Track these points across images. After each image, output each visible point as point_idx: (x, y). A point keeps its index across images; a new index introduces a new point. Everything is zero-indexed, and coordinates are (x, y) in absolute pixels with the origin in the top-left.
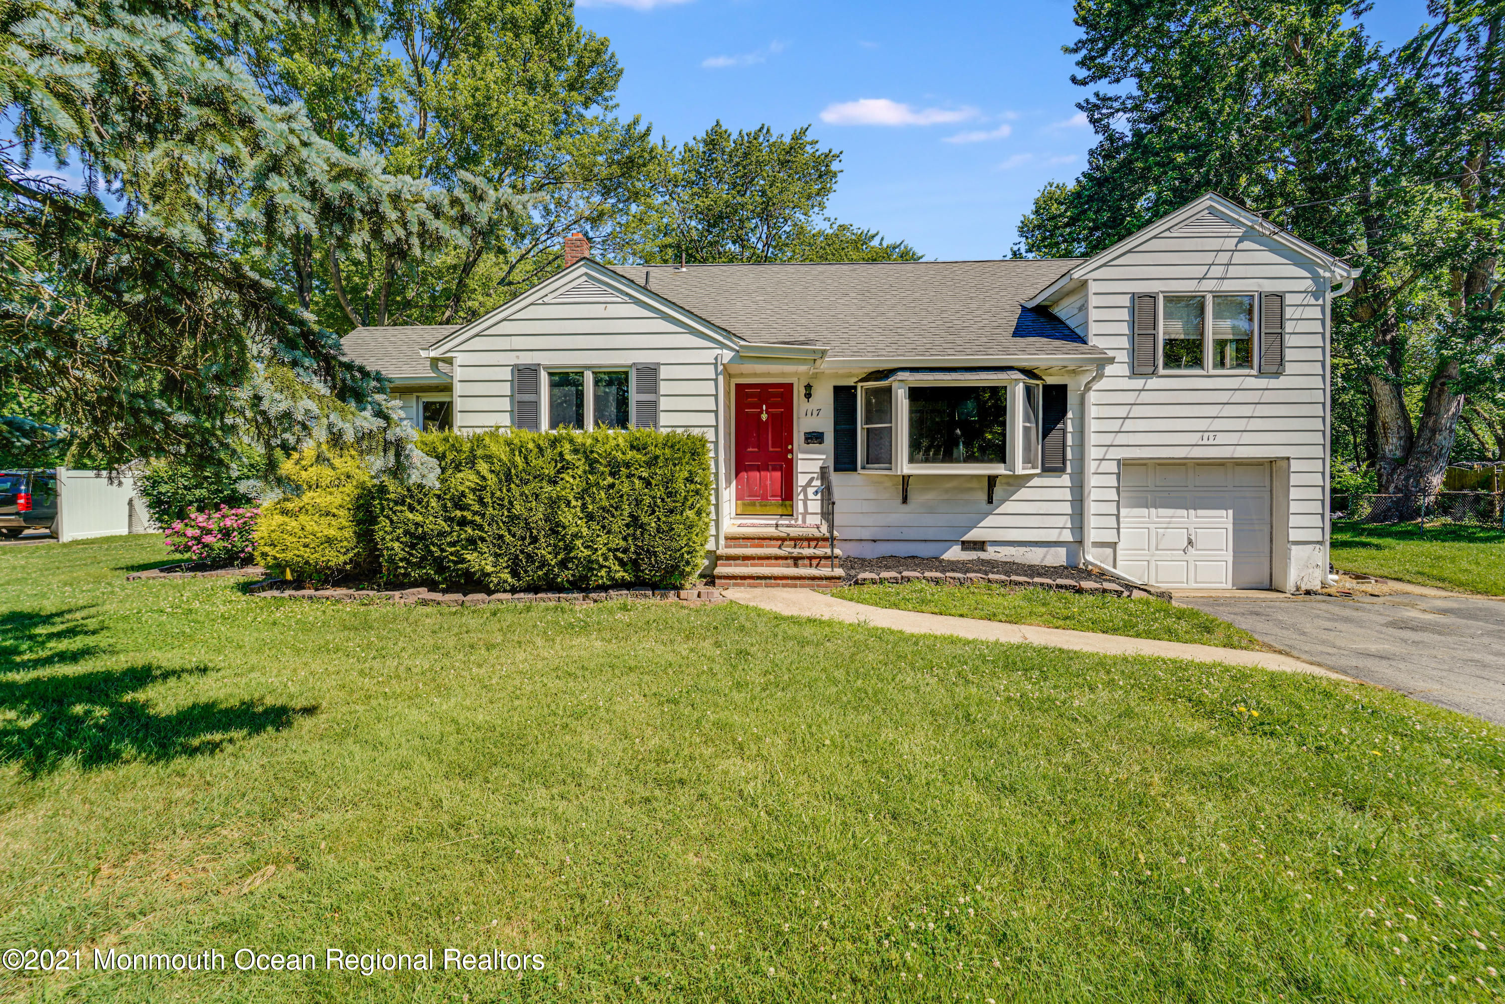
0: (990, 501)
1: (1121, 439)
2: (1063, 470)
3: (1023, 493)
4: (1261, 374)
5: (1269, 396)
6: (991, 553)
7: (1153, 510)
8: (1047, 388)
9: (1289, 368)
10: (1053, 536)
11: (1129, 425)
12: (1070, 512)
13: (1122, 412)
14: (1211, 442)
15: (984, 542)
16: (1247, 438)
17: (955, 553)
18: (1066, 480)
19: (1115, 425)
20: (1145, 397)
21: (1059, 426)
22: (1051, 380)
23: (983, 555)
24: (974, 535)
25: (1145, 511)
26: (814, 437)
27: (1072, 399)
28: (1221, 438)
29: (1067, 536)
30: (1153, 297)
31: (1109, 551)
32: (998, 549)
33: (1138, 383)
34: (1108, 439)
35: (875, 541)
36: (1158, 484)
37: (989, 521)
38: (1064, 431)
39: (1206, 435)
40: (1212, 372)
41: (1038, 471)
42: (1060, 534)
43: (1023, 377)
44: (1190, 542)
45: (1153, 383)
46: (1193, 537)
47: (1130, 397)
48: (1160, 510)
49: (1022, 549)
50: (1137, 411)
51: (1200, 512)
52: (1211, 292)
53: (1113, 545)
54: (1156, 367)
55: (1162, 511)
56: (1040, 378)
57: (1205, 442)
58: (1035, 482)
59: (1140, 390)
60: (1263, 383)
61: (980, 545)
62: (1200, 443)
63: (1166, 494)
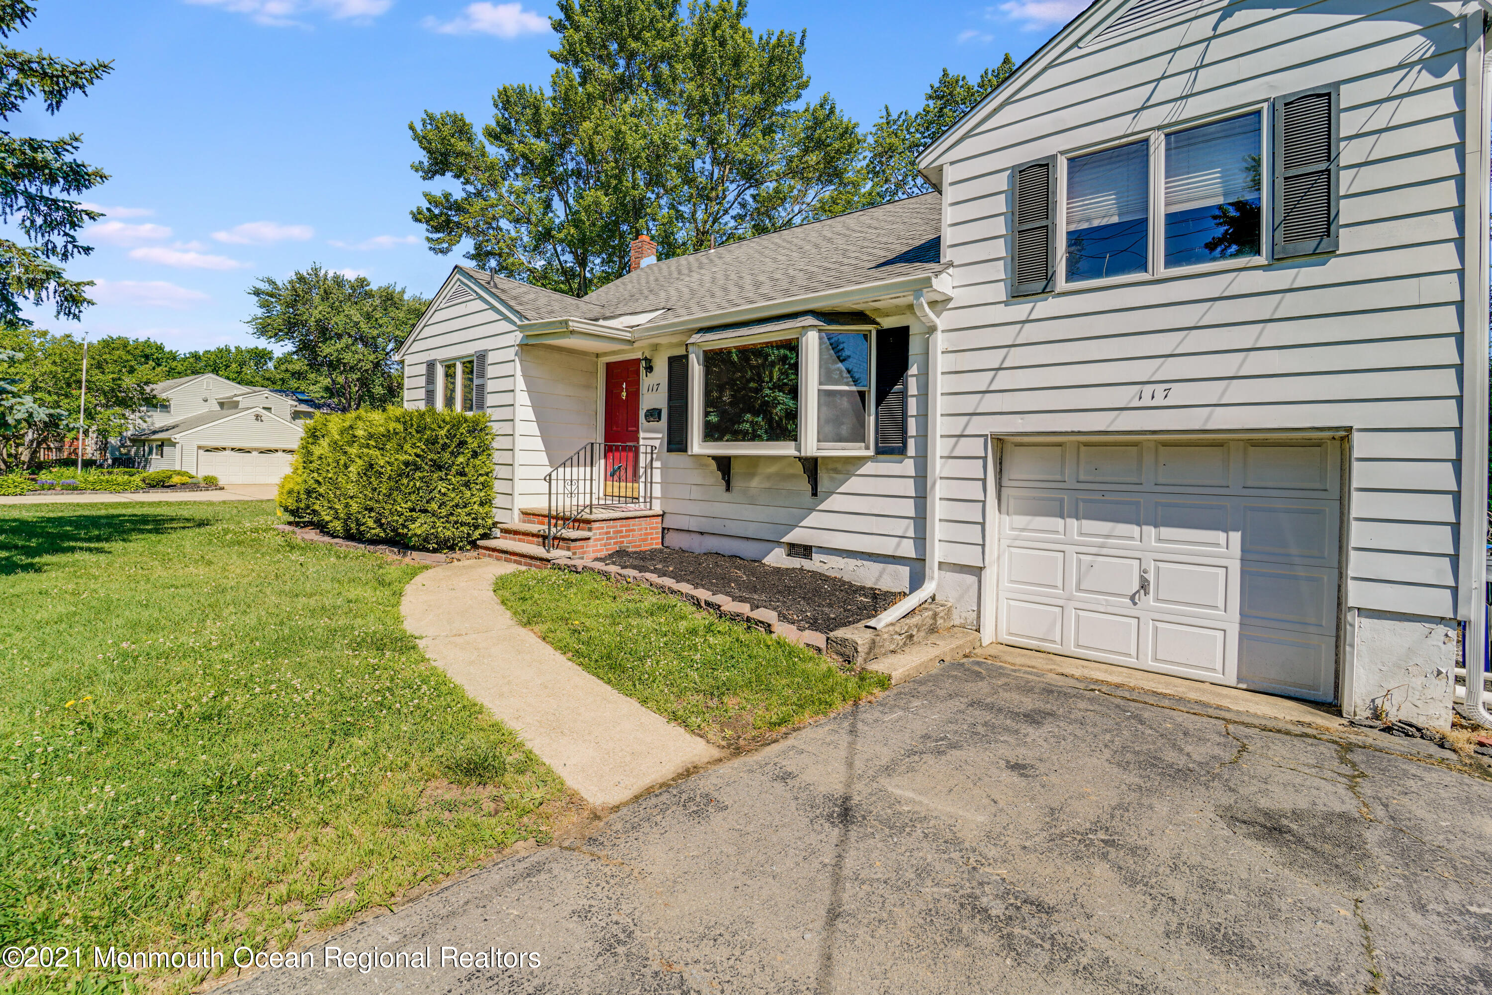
0: (815, 494)
1: (991, 403)
2: (902, 451)
3: (853, 484)
4: (1277, 261)
5: (1292, 304)
6: (816, 563)
7: (1073, 523)
8: (883, 334)
9: (1347, 240)
10: (887, 547)
11: (1004, 380)
12: (912, 513)
13: (992, 359)
14: (1159, 401)
15: (811, 547)
16: (1238, 391)
17: (777, 558)
18: (908, 466)
19: (981, 382)
20: (1031, 332)
21: (898, 387)
22: (888, 323)
23: (807, 564)
24: (796, 536)
25: (1058, 523)
26: (654, 414)
27: (915, 347)
28: (1180, 394)
29: (908, 549)
30: (1045, 166)
31: (971, 579)
32: (823, 558)
33: (1021, 310)
34: (969, 404)
35: (702, 533)
36: (1082, 477)
37: (812, 519)
38: (904, 394)
39: (1148, 390)
40: (1162, 271)
41: (871, 453)
42: (898, 545)
43: (816, 322)
44: (1144, 586)
45: (1047, 307)
46: (1151, 577)
47: (1006, 335)
48: (1085, 522)
49: (852, 563)
50: (1017, 357)
51: (1166, 532)
52: (1159, 128)
53: (977, 571)
54: (1049, 279)
55: (1090, 525)
56: (874, 322)
57: (1146, 401)
58: (869, 468)
59: (1024, 322)
60: (1283, 278)
61: (806, 551)
62: (1136, 403)
63: (1098, 497)
